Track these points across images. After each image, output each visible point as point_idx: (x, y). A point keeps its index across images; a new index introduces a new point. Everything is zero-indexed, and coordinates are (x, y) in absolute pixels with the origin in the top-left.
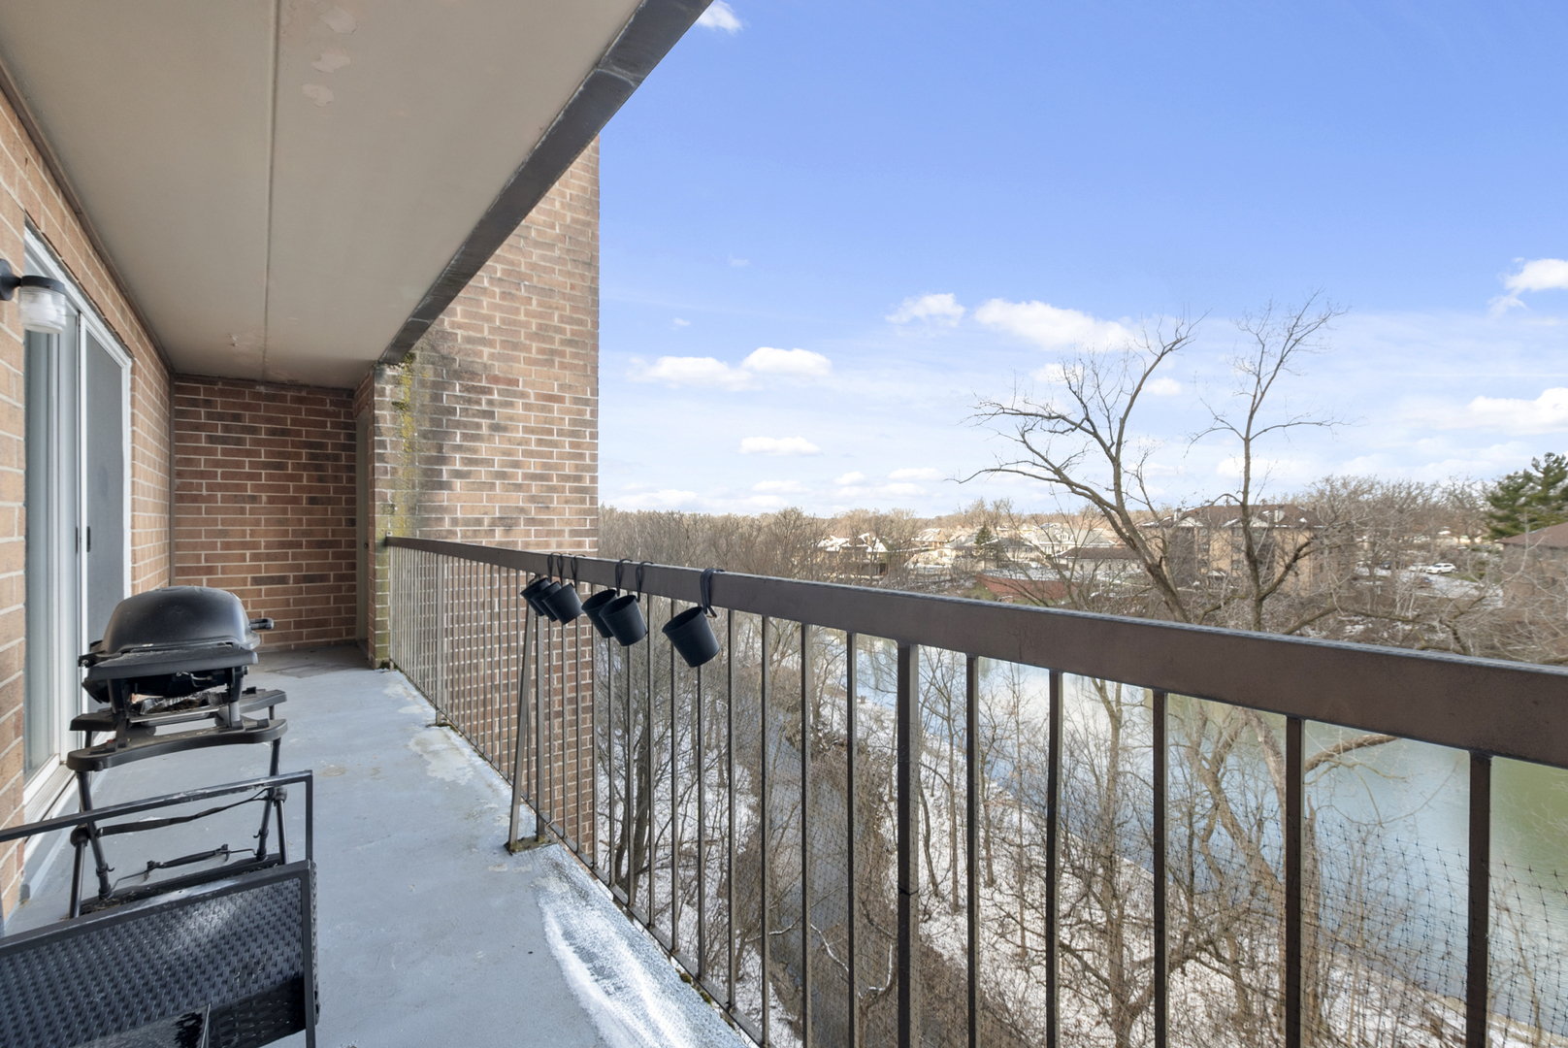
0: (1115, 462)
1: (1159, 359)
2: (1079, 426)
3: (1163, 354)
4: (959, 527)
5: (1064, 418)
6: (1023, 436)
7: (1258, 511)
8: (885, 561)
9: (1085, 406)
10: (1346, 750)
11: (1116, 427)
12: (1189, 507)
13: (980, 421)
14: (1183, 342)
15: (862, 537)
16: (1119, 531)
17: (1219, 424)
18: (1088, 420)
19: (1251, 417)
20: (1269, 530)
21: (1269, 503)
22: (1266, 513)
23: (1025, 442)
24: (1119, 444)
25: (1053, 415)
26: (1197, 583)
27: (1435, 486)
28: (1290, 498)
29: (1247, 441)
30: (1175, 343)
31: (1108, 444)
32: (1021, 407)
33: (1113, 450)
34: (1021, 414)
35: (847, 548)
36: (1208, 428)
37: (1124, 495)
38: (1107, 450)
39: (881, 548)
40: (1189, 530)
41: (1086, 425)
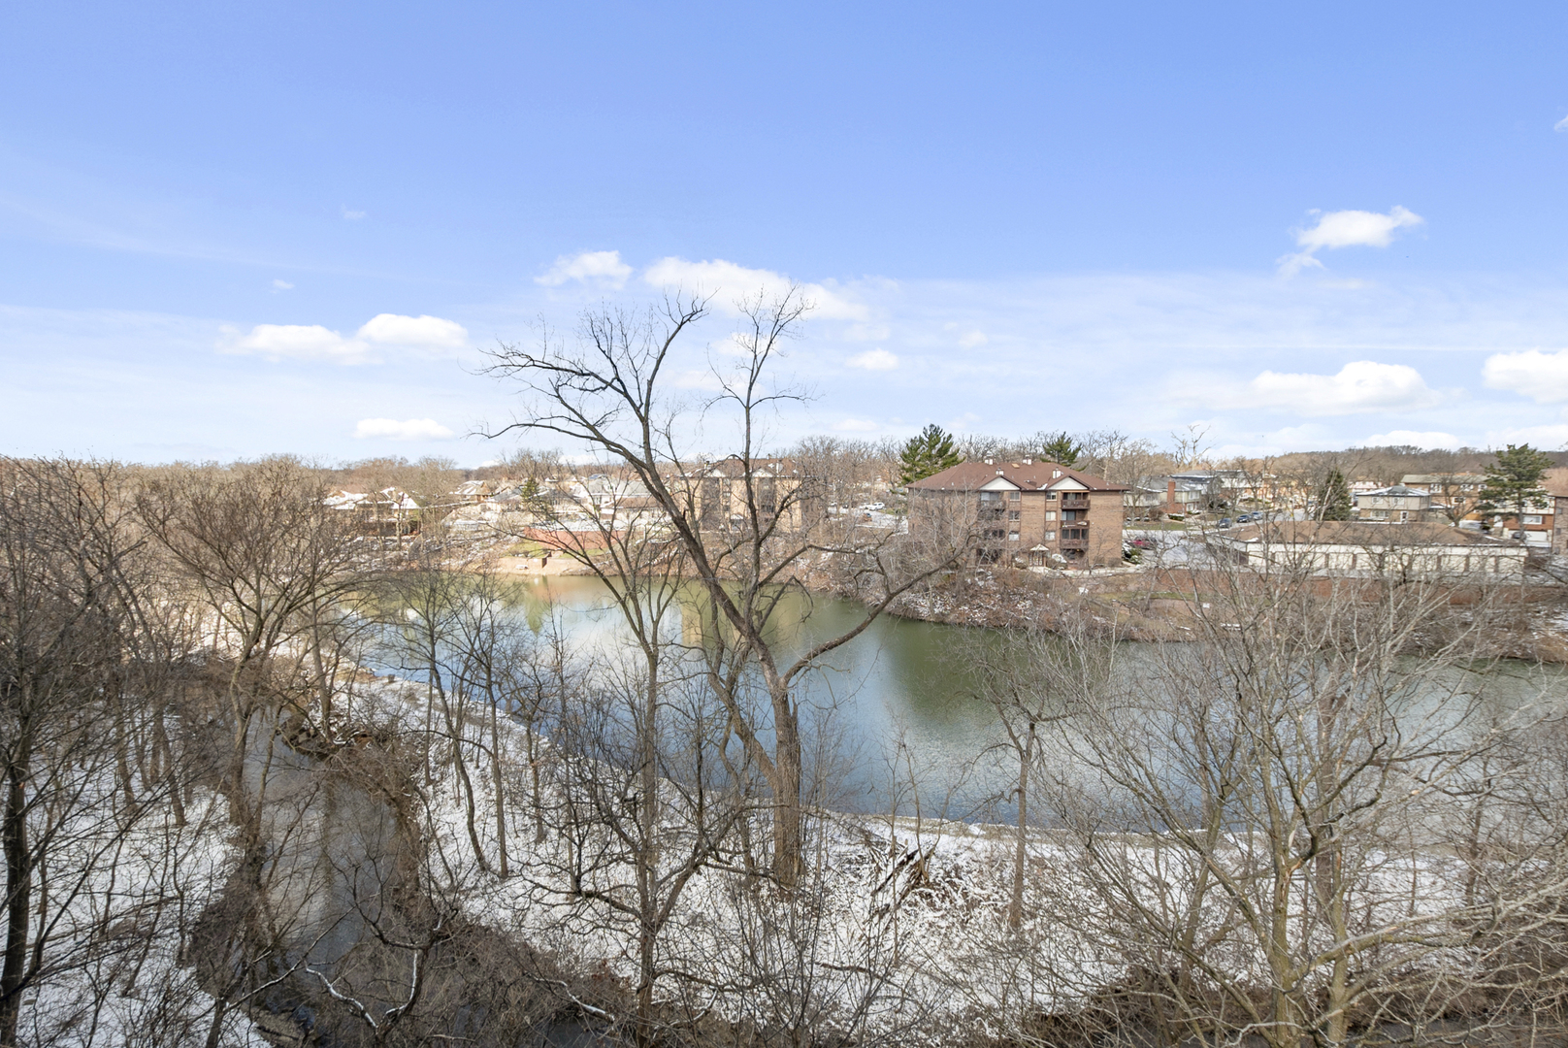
0: (644, 420)
1: (680, 328)
2: (610, 385)
3: (682, 323)
4: (504, 479)
5: (597, 377)
6: (557, 391)
7: (764, 464)
8: (418, 518)
9: (615, 366)
10: (815, 655)
11: (644, 388)
12: (714, 459)
13: (509, 372)
14: (699, 314)
15: (386, 491)
16: (650, 488)
17: (728, 393)
18: (619, 380)
19: (750, 389)
20: (772, 480)
21: (774, 457)
22: (771, 465)
23: (559, 397)
24: (648, 404)
25: (585, 372)
26: (722, 526)
27: (874, 445)
28: (788, 452)
29: (748, 408)
30: (692, 315)
31: (638, 404)
32: (550, 360)
33: (642, 410)
34: (553, 368)
35: (364, 506)
36: (719, 396)
37: (653, 452)
38: (637, 410)
39: (410, 504)
40: (717, 480)
41: (616, 384)
